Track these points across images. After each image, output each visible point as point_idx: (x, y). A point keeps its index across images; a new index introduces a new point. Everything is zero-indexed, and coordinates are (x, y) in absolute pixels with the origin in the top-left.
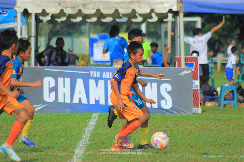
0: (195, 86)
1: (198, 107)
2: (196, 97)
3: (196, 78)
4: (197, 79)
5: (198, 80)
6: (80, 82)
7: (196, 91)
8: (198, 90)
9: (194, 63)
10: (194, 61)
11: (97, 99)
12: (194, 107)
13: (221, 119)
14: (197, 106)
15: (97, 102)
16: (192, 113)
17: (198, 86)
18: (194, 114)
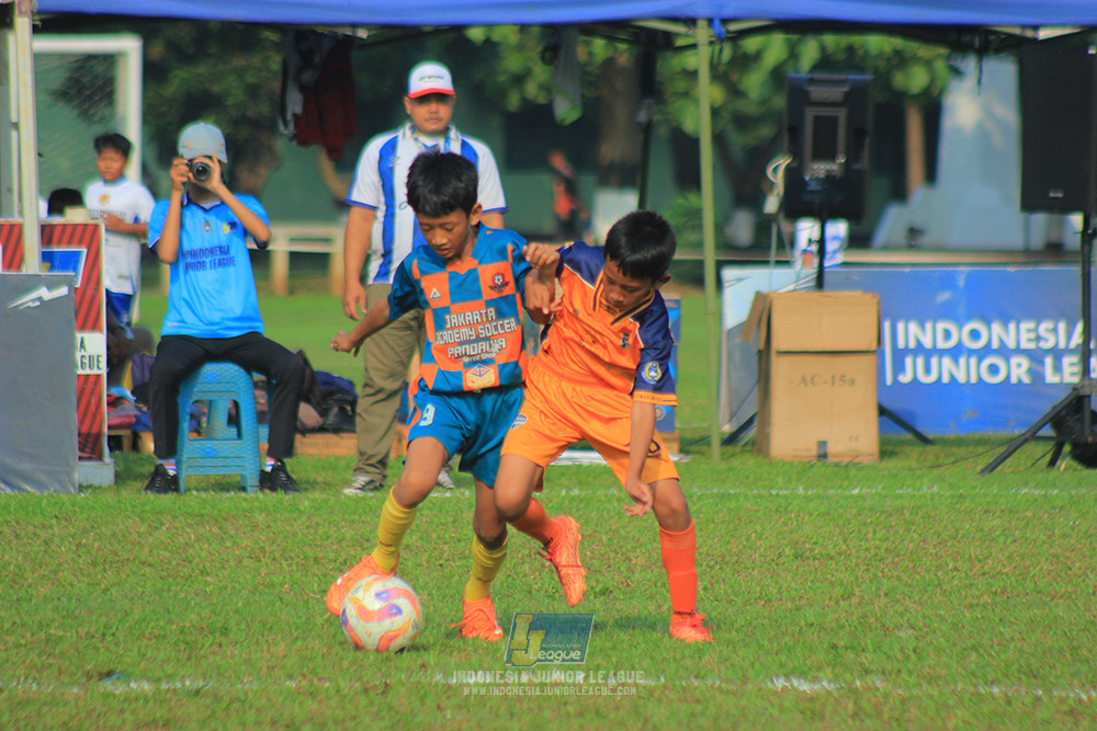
0: (86, 361)
1: (100, 457)
2: (93, 407)
3: (91, 320)
4: (95, 327)
5: (100, 330)
7: (92, 380)
8: (98, 376)
9: (84, 250)
10: (80, 243)
12: (80, 458)
13: (203, 511)
14: (93, 451)
16: (73, 484)
17: (98, 356)
18: (81, 488)
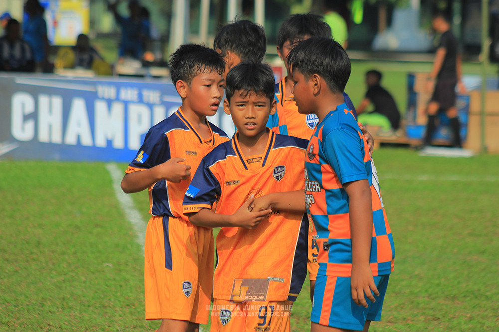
6: (79, 106)
11: (110, 138)
15: (110, 142)
